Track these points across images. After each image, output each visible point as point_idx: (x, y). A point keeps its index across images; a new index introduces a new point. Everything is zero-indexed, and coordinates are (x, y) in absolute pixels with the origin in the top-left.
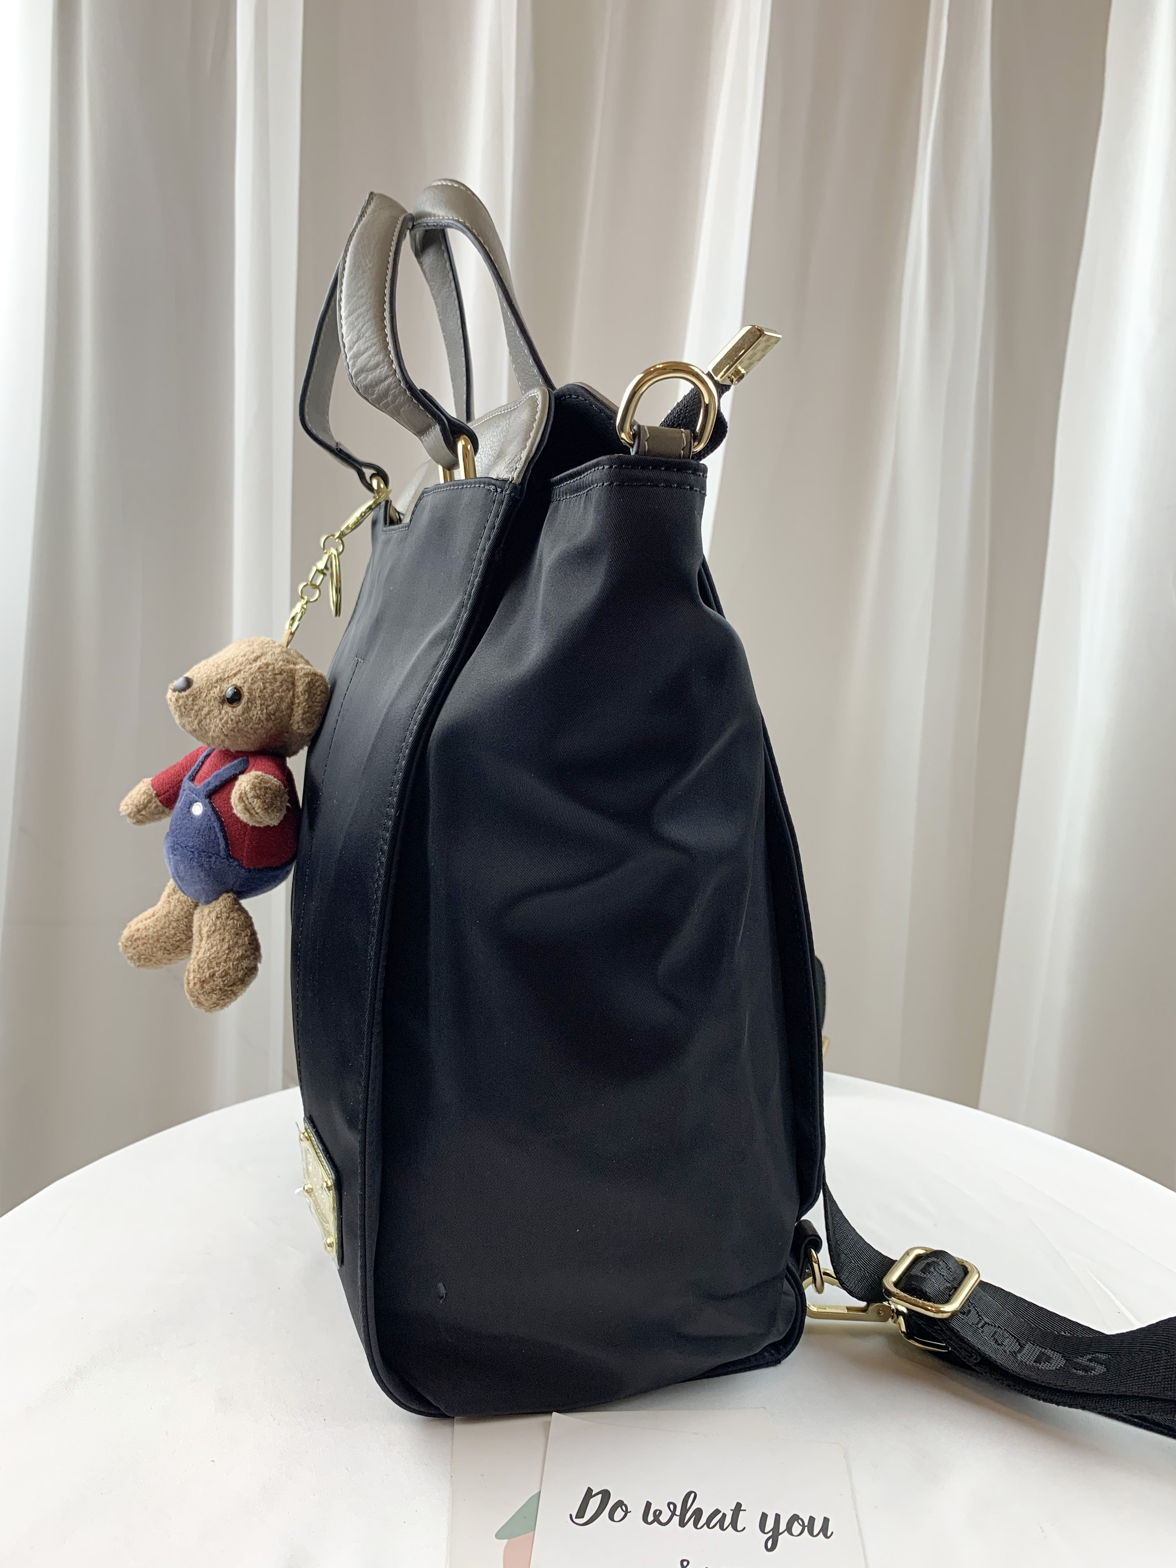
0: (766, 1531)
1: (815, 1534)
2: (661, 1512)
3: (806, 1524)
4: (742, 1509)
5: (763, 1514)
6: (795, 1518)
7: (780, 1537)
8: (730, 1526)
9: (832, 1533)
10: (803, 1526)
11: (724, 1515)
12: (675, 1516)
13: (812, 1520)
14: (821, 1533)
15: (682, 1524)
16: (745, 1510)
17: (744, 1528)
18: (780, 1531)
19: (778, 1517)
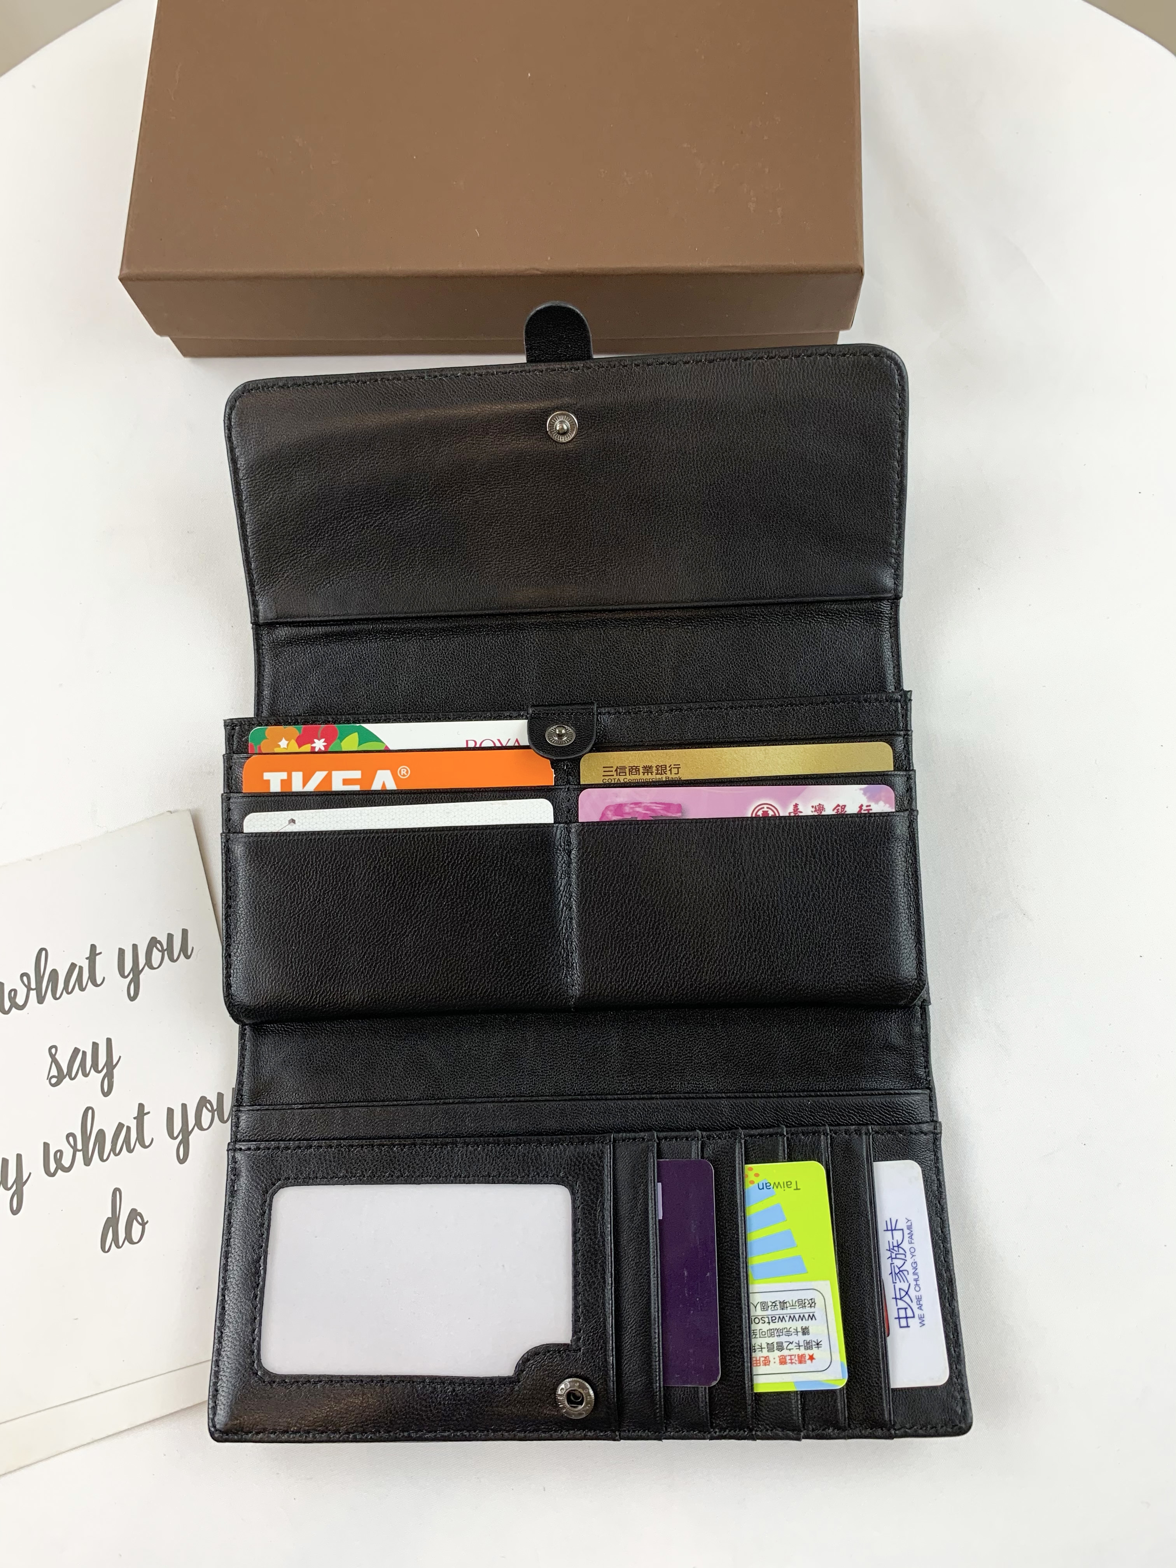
0: (126, 974)
1: (175, 958)
2: (15, 991)
3: (165, 947)
4: (97, 952)
5: (120, 949)
6: (154, 942)
7: (142, 976)
8: (89, 982)
9: (193, 948)
10: (162, 951)
11: (81, 968)
12: (31, 992)
13: (170, 937)
14: (182, 954)
15: (41, 1000)
16: (100, 953)
17: (104, 978)
18: (140, 969)
19: (135, 947)
